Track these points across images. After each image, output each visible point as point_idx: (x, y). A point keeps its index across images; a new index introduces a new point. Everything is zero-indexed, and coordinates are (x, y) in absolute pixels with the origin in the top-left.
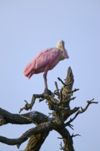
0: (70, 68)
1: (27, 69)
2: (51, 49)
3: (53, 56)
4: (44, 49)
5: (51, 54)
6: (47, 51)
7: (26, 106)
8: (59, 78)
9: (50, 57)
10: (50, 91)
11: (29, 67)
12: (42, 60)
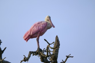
0: (57, 37)
1: (25, 36)
2: (41, 22)
3: (42, 26)
4: (37, 22)
5: (41, 25)
6: (38, 23)
7: (25, 58)
8: (45, 40)
9: (41, 27)
10: (41, 49)
11: (27, 34)
12: (36, 29)
